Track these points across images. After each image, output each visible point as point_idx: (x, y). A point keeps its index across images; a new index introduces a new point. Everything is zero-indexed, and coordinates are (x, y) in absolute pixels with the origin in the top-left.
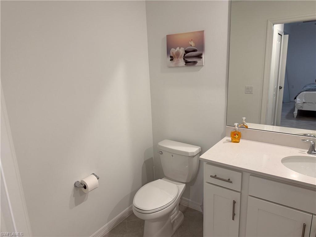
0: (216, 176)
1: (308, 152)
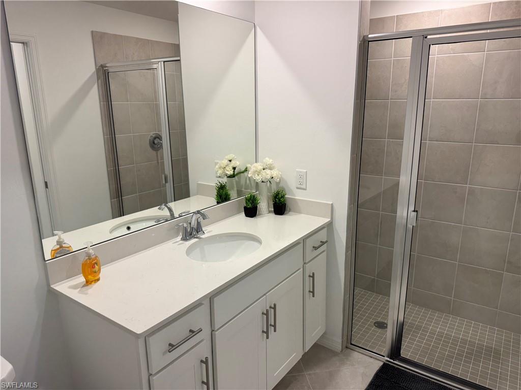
1: (182, 239)
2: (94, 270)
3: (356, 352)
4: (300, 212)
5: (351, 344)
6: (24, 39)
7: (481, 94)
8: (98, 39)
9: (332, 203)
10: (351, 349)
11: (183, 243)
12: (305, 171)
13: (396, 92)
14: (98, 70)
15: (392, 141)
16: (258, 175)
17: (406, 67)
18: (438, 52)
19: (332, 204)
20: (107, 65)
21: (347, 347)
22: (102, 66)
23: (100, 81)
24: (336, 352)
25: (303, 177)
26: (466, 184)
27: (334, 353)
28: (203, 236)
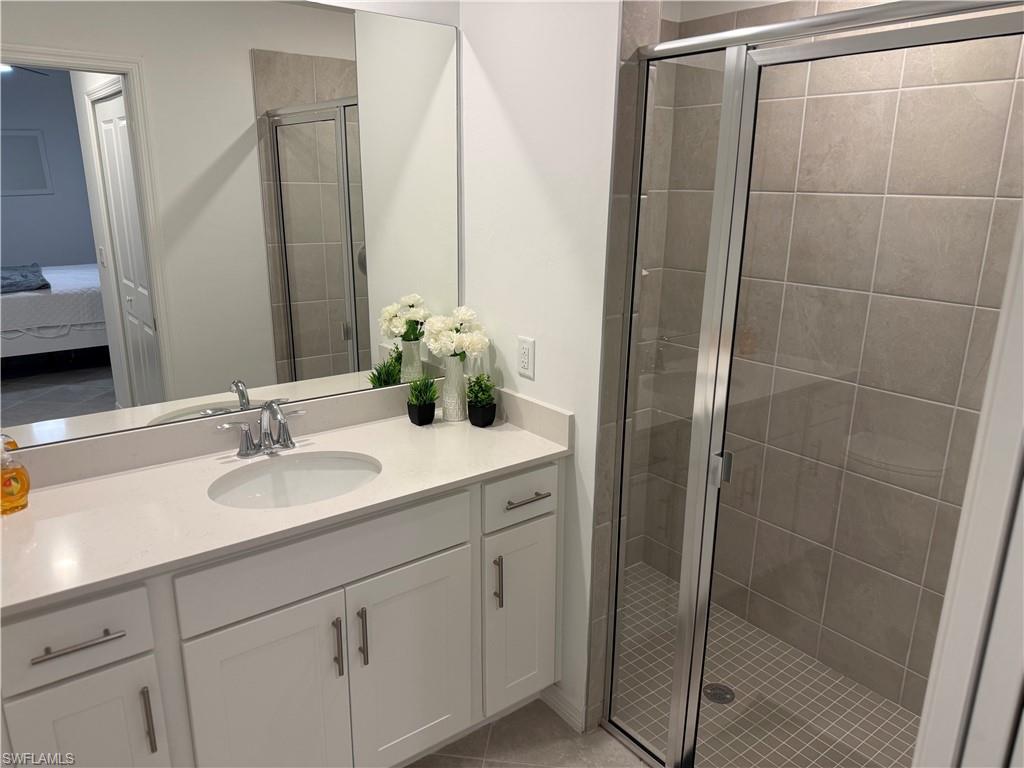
0: (48, 651)
1: (240, 455)
2: (9, 490)
3: (614, 740)
4: (522, 427)
5: (611, 721)
6: (122, 67)
7: (1000, 185)
8: (263, 63)
9: (572, 413)
10: (608, 732)
11: (236, 460)
12: (532, 340)
13: (809, 172)
14: (259, 122)
15: (797, 288)
16: (436, 340)
17: (833, 116)
18: (903, 82)
19: (572, 418)
20: (279, 112)
21: (600, 725)
22: (268, 114)
23: (262, 141)
24: (573, 731)
25: (529, 354)
26: (954, 404)
27: (566, 731)
28: (284, 453)
